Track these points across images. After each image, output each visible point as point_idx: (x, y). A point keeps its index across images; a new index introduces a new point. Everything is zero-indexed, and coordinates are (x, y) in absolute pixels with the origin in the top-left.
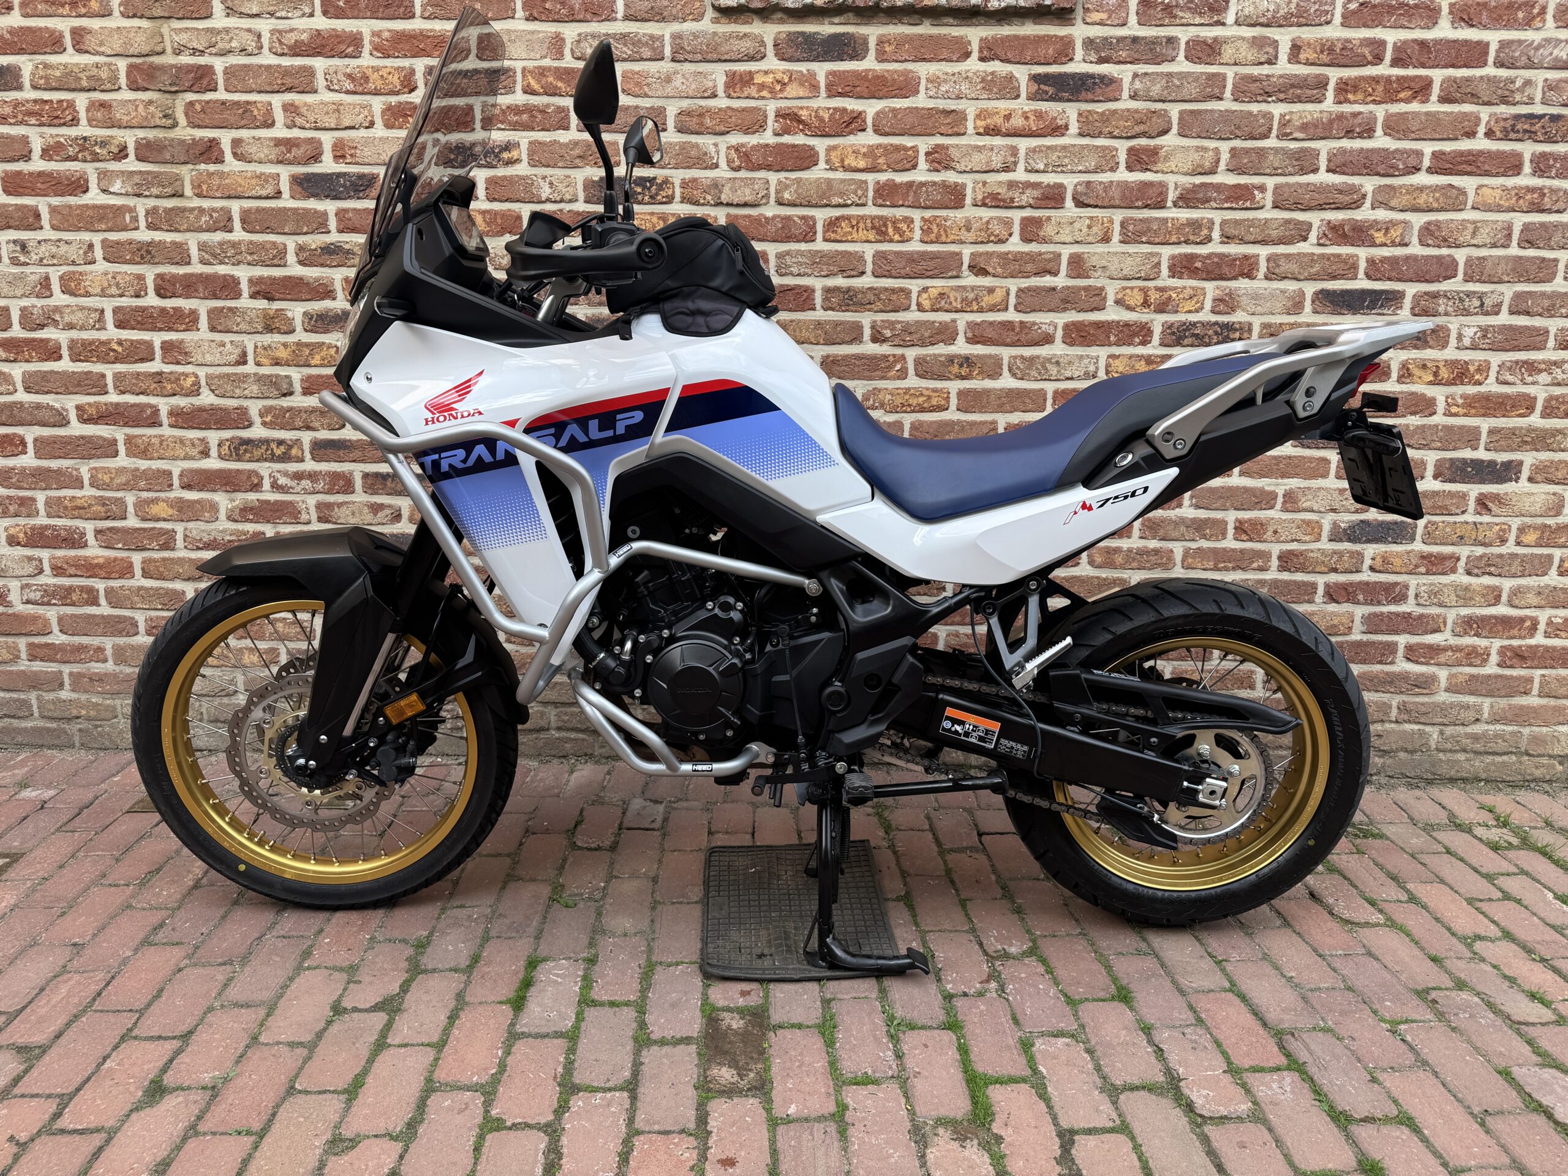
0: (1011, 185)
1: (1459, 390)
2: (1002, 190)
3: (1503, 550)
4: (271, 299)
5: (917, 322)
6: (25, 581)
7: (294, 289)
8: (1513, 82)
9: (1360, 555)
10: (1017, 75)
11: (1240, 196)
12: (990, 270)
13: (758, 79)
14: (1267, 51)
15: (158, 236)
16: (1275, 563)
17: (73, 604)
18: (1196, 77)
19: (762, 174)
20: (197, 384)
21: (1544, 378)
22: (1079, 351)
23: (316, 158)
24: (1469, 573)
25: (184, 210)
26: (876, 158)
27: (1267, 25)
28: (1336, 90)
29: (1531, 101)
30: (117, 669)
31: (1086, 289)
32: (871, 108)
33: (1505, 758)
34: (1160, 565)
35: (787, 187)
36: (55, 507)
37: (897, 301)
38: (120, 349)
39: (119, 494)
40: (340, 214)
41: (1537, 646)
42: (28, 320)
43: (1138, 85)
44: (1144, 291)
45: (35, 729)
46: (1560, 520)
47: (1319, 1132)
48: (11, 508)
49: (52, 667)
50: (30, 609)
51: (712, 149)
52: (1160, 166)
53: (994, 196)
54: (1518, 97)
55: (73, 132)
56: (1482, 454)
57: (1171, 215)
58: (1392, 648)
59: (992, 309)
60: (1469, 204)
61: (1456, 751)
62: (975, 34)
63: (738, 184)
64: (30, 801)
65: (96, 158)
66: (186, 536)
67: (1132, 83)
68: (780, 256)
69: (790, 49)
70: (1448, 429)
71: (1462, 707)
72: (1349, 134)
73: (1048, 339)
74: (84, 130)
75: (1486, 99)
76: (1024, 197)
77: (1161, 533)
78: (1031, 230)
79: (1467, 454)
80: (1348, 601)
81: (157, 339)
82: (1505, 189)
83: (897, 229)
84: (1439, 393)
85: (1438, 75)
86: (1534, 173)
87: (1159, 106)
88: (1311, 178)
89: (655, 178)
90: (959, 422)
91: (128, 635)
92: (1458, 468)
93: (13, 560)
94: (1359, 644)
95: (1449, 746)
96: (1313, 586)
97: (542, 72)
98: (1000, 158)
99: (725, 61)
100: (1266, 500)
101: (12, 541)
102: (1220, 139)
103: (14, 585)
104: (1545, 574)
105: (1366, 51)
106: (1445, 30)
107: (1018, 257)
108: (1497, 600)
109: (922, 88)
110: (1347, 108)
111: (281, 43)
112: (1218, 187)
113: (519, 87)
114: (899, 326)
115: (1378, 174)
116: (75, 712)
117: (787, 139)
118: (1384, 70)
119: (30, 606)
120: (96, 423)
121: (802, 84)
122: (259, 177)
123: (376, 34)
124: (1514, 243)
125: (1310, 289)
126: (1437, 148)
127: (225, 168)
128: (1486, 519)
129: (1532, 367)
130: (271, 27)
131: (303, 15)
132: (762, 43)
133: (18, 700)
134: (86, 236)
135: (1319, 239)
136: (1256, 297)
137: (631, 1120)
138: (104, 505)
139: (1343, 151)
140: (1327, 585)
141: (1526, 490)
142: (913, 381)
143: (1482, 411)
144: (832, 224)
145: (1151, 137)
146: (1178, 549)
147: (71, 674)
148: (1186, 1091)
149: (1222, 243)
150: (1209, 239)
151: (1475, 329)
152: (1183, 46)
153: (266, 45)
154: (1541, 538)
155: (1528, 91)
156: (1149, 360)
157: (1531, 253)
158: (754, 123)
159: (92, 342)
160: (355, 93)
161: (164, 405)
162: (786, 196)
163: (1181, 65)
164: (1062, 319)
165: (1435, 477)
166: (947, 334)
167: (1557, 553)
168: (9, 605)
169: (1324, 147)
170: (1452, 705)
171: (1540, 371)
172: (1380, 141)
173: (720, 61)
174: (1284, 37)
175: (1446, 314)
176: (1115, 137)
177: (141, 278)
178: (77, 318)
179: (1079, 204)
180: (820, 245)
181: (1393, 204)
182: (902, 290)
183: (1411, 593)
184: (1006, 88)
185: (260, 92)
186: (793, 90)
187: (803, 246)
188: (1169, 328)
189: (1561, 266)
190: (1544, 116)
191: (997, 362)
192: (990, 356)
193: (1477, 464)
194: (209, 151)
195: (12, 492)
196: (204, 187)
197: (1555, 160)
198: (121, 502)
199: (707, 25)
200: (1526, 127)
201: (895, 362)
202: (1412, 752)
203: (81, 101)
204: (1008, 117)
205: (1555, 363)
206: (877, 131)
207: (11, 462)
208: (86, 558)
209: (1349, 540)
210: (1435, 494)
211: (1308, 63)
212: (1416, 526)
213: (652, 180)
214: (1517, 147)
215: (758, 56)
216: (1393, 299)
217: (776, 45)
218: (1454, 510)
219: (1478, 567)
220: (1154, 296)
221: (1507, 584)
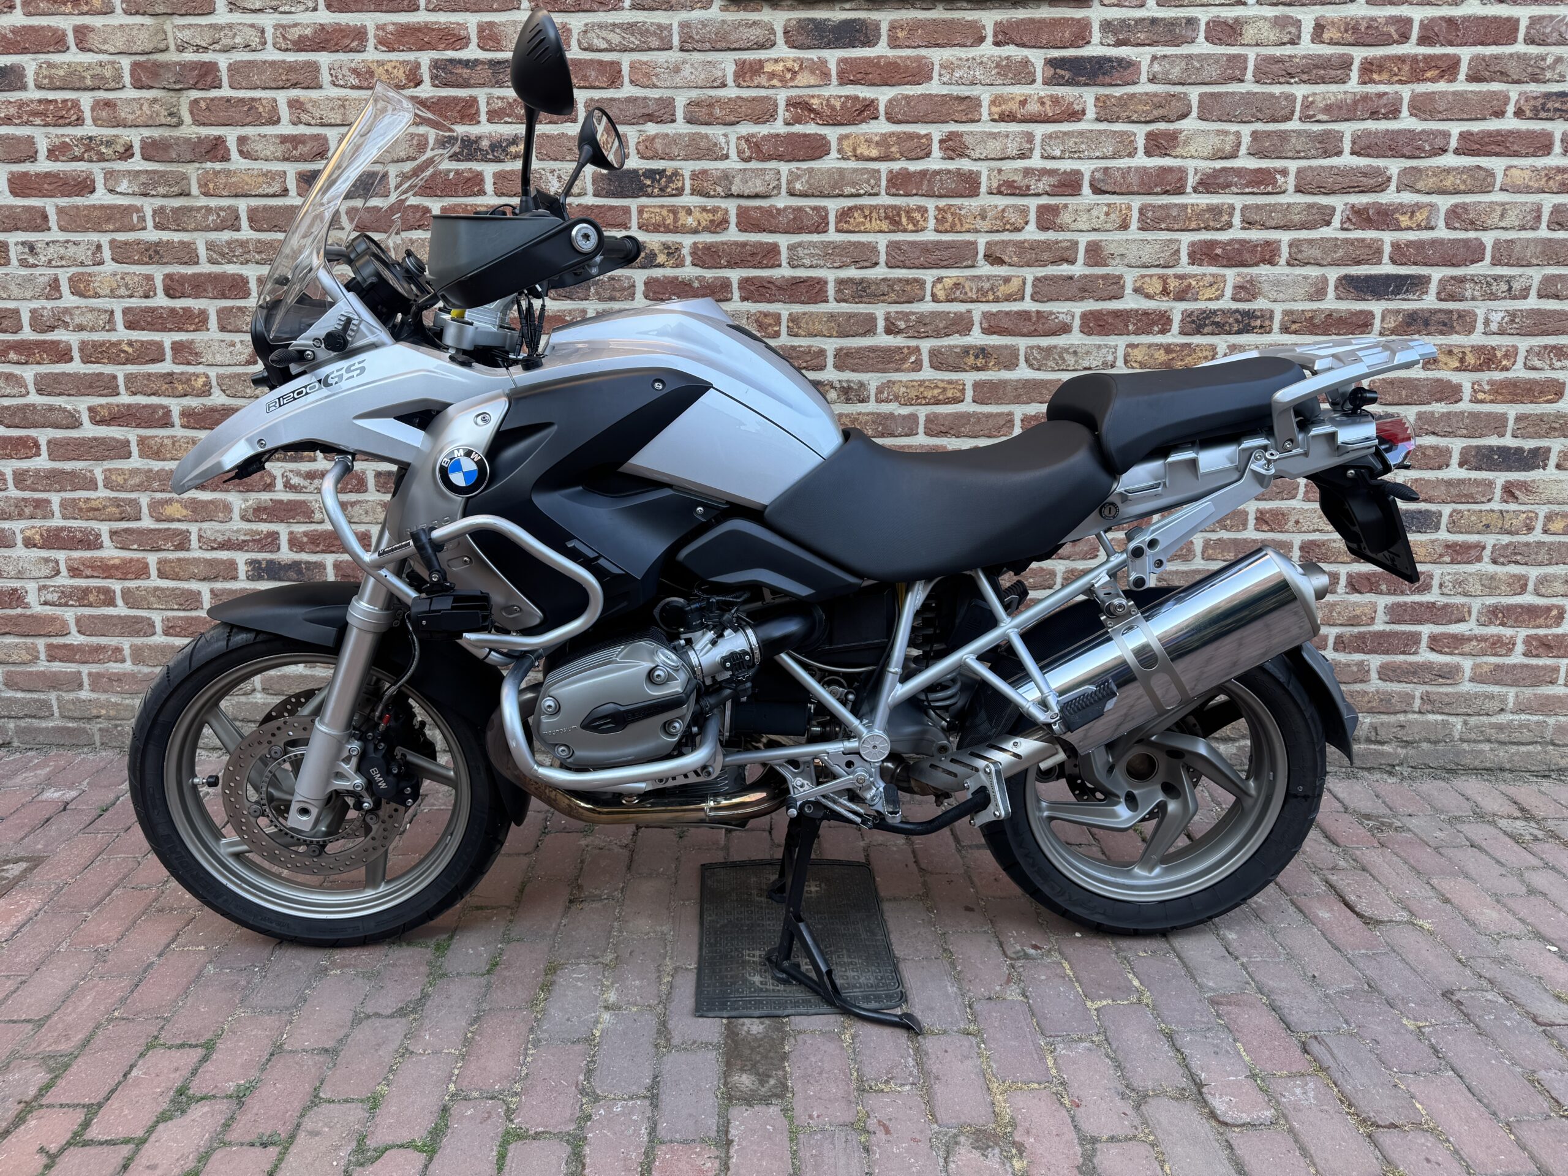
0: (1027, 172)
1: (1486, 376)
2: (1018, 178)
3: (1530, 538)
5: (932, 313)
6: (42, 582)
8: (1544, 59)
10: (1032, 59)
11: (1262, 180)
12: (1007, 259)
13: (769, 68)
14: (1289, 31)
15: (165, 236)
17: (90, 605)
18: (1216, 59)
19: (773, 164)
20: (208, 384)
22: (1097, 340)
23: (322, 155)
24: (1495, 562)
25: (191, 209)
26: (889, 146)
27: (1290, 5)
28: (1360, 70)
29: (1562, 78)
30: (136, 669)
31: (1105, 277)
32: (883, 95)
33: (1530, 748)
34: (1181, 557)
35: (798, 177)
36: (70, 509)
37: (911, 292)
38: (130, 350)
39: (133, 495)
40: (351, 212)
41: (1564, 635)
42: (40, 323)
43: (1156, 67)
44: (1164, 279)
45: (56, 729)
47: (1343, 1139)
48: (27, 510)
49: (71, 668)
50: (48, 610)
51: (722, 140)
52: (1179, 151)
53: (1010, 184)
54: (1548, 75)
55: (78, 132)
56: (1509, 441)
57: (1191, 201)
58: (1415, 638)
59: (1008, 298)
60: (1498, 186)
61: (1479, 742)
62: (989, 19)
63: (748, 174)
64: (53, 801)
65: (102, 158)
66: (200, 537)
67: (1151, 66)
68: (792, 248)
69: (799, 36)
70: (1474, 416)
71: (1487, 697)
72: (1374, 115)
73: (1065, 329)
74: (89, 129)
75: (1515, 77)
76: (1040, 185)
78: (1047, 218)
79: (1494, 441)
80: (1370, 591)
81: (167, 339)
82: (1534, 169)
83: (911, 219)
84: (1465, 380)
85: (1466, 53)
86: (1565, 153)
87: (1179, 89)
88: (1334, 161)
89: (664, 171)
90: (975, 414)
91: (146, 635)
92: (1484, 456)
93: (30, 562)
94: (1381, 635)
95: (1473, 736)
96: (1336, 577)
98: (1015, 145)
99: (735, 49)
100: (1286, 490)
101: (29, 543)
102: (1242, 122)
103: (31, 587)
105: (1392, 30)
106: (1472, 8)
107: (1035, 246)
108: (1523, 589)
109: (935, 75)
110: (1371, 89)
111: (285, 38)
112: (1239, 172)
114: (913, 317)
115: (1404, 156)
116: (95, 712)
117: (798, 129)
118: (1410, 48)
119: (48, 607)
120: (109, 425)
121: (813, 72)
122: (265, 175)
123: (379, 27)
124: (1544, 225)
125: (1333, 274)
126: (1464, 129)
127: (232, 167)
128: (1513, 507)
129: (1560, 352)
130: (274, 22)
131: (307, 9)
132: (772, 31)
133: (38, 700)
134: (94, 237)
135: (1342, 223)
136: (1277, 283)
137: (653, 1131)
138: (118, 506)
139: (1368, 133)
140: (1350, 576)
141: (1553, 477)
142: (927, 373)
143: (1510, 397)
144: (844, 215)
145: (1170, 121)
147: (90, 674)
148: (1209, 1098)
149: (1243, 228)
150: (1229, 225)
151: (1503, 314)
152: (1203, 27)
153: (270, 41)
155: (1560, 68)
156: (1168, 349)
157: (1561, 235)
158: (764, 113)
159: (102, 344)
160: (360, 88)
161: (176, 406)
162: (798, 186)
163: (1202, 47)
164: (1079, 308)
165: (1461, 465)
166: (962, 325)
168: (27, 606)
169: (1348, 129)
170: (1476, 696)
172: (1407, 122)
173: (729, 49)
174: (1308, 16)
175: (1473, 299)
176: (1133, 122)
177: (149, 278)
178: (87, 319)
179: (1097, 190)
180: (832, 236)
181: (1418, 187)
182: (916, 280)
183: (1435, 583)
184: (1022, 73)
185: (264, 88)
186: (803, 78)
187: (815, 238)
188: (1189, 316)
191: (1014, 352)
192: (1006, 347)
193: (1504, 451)
194: (215, 150)
195: (27, 494)
196: (211, 186)
198: (135, 503)
199: (714, 13)
200: (1557, 105)
201: (910, 354)
202: (1436, 743)
203: (86, 100)
204: (1023, 103)
206: (890, 119)
207: (25, 464)
208: (102, 560)
210: (1461, 482)
211: (1332, 43)
212: (1440, 514)
213: (661, 172)
214: (1547, 126)
215: (767, 44)
216: (1418, 284)
217: (786, 33)
218: (1480, 498)
219: (1502, 556)
220: (1173, 284)
221: (1533, 573)
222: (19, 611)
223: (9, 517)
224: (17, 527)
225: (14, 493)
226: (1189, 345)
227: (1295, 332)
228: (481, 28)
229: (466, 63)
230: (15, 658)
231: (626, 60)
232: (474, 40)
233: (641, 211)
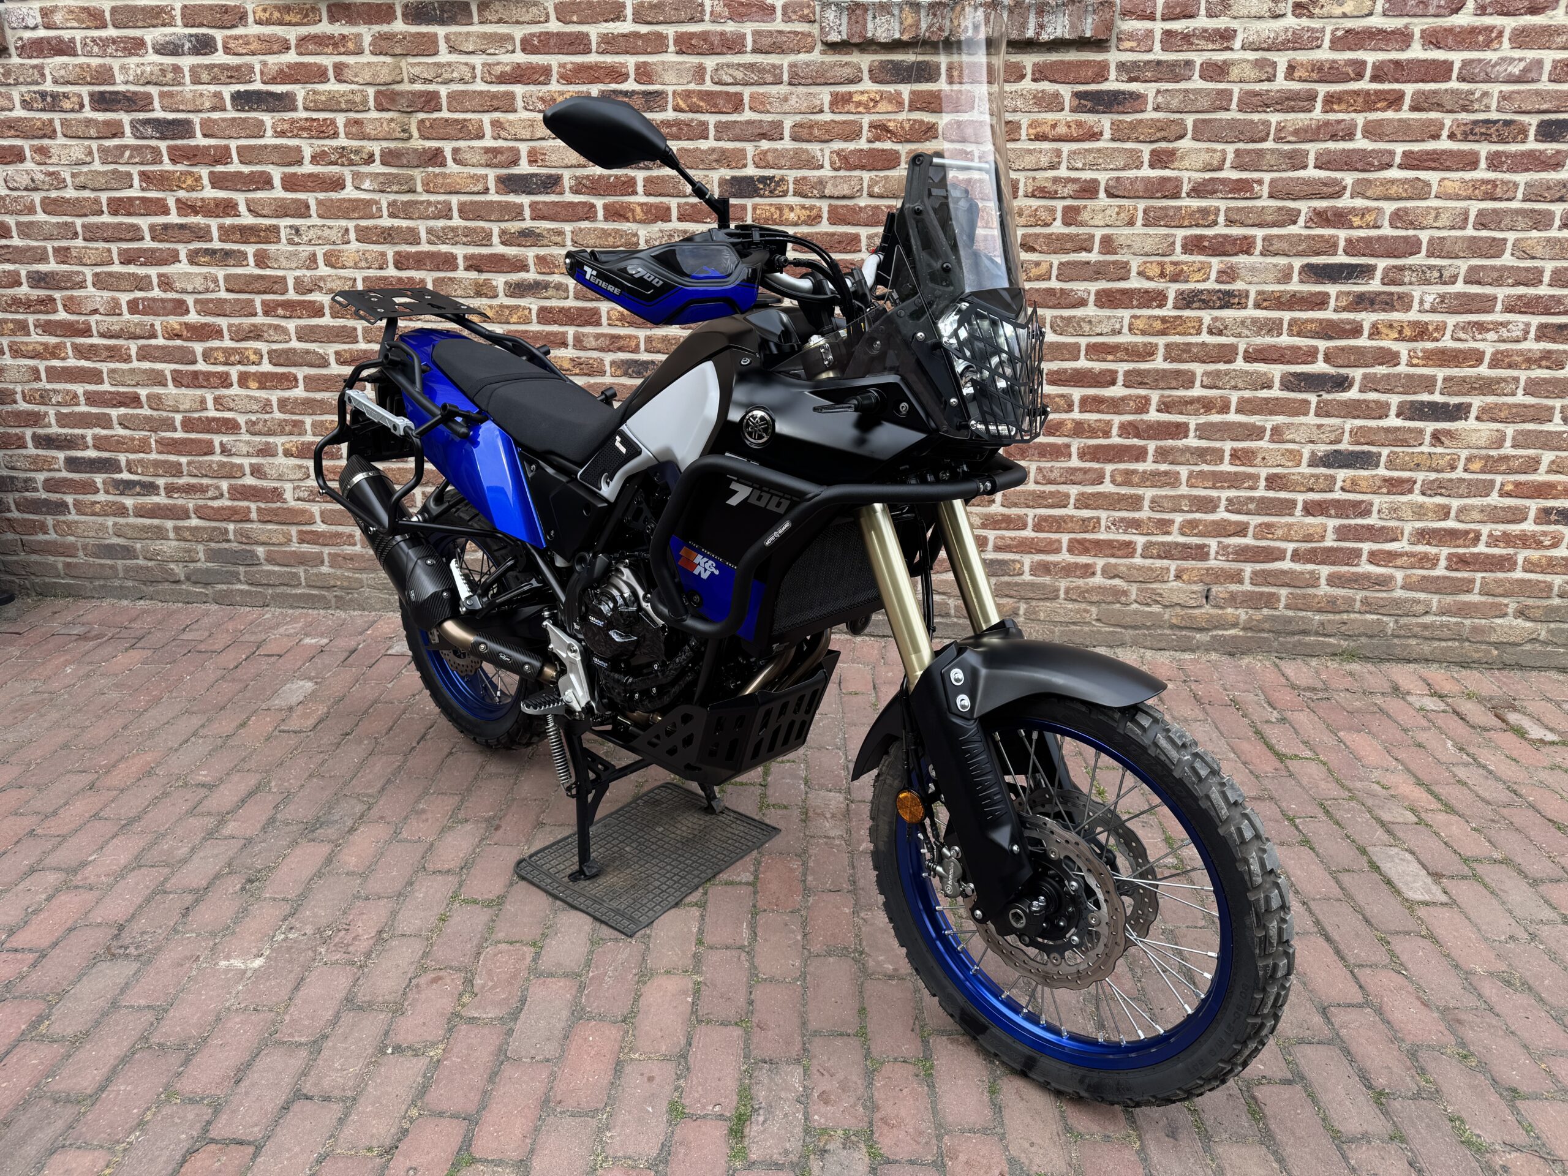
0: (1056, 180)
1: (1420, 345)
2: (1048, 185)
3: (1453, 475)
4: (480, 271)
6: (296, 483)
7: (498, 264)
8: (1473, 94)
9: (1333, 479)
10: (1062, 92)
11: (1242, 188)
12: (1038, 248)
14: (1268, 72)
15: (396, 222)
16: (1262, 483)
18: (1208, 92)
19: (857, 173)
21: (1492, 336)
22: (1107, 312)
23: (515, 162)
24: (1423, 494)
25: (416, 202)
27: (1268, 50)
28: (1323, 102)
29: (1487, 109)
31: (1114, 263)
32: (942, 120)
33: (1450, 644)
34: (1168, 484)
35: (877, 183)
40: (533, 205)
41: (1479, 554)
42: (301, 287)
43: (1160, 99)
44: (1162, 265)
45: (302, 595)
46: (1502, 452)
48: (287, 429)
49: (315, 549)
50: (300, 505)
51: (819, 154)
52: (1176, 164)
53: (1042, 189)
54: (1476, 106)
55: (334, 143)
56: (1437, 398)
57: (1185, 204)
58: (1358, 553)
59: (1038, 278)
60: (1433, 194)
61: (1409, 637)
62: (1029, 60)
63: (838, 180)
64: (311, 645)
65: (352, 163)
67: (1156, 97)
69: (880, 74)
70: (1410, 377)
71: (1415, 601)
72: (1333, 137)
73: (1083, 303)
74: (342, 141)
75: (1449, 108)
76: (1066, 190)
77: (1170, 458)
78: (1071, 216)
79: (1425, 397)
80: (1322, 515)
82: (1463, 181)
84: (1403, 349)
85: (1409, 89)
86: (1489, 168)
87: (1177, 116)
88: (1301, 174)
89: (773, 176)
92: (1416, 409)
93: (288, 468)
94: (1330, 549)
95: (1402, 633)
96: (1294, 503)
97: (688, 94)
98: (1047, 159)
99: (831, 84)
100: (1256, 433)
101: (287, 453)
102: (1227, 142)
103: (288, 487)
104: (1488, 495)
105: (1350, 70)
106: (1416, 52)
107: (1060, 238)
108: (1447, 516)
110: (1332, 116)
111: (490, 74)
112: (1224, 181)
113: (670, 107)
115: (1357, 170)
116: (332, 583)
117: (878, 145)
118: (1364, 85)
119: (300, 503)
121: (890, 102)
122: (472, 177)
123: (560, 66)
124: (1470, 226)
125: (1298, 263)
126: (1407, 149)
127: (448, 171)
128: (1439, 450)
129: (1481, 327)
130: (483, 61)
131: (507, 52)
132: (860, 70)
133: (291, 573)
134: (343, 223)
135: (1306, 222)
136: (1253, 269)
139: (1328, 151)
140: (1305, 502)
141: (1474, 427)
143: (1439, 363)
145: (1170, 141)
146: (1184, 471)
147: (329, 554)
149: (1226, 226)
150: (1215, 223)
151: (1435, 296)
152: (1198, 68)
153: (479, 76)
154: (1485, 466)
155: (1485, 101)
156: (1164, 320)
157: (1484, 233)
158: (852, 133)
162: (876, 190)
163: (1197, 83)
164: (1094, 287)
165: (1398, 416)
167: (1499, 479)
168: (285, 501)
169: (1312, 148)
170: (1406, 600)
171: (1489, 330)
172: (1360, 143)
173: (826, 84)
174: (1282, 60)
175: (1411, 284)
176: (1141, 142)
177: (383, 254)
179: (1110, 195)
181: (1369, 193)
183: (1375, 509)
184: (1053, 103)
185: (474, 112)
186: (883, 106)
188: (1182, 293)
189: (1509, 245)
190: (1498, 121)
193: (1433, 405)
194: (435, 158)
195: (287, 417)
196: (431, 185)
197: (1507, 157)
199: (816, 56)
200: (1483, 130)
202: (1371, 637)
203: (341, 119)
204: (1054, 126)
205: (1501, 324)
206: (946, 139)
207: (286, 394)
209: (1324, 466)
210: (1397, 429)
211: (1301, 80)
212: (1380, 455)
213: (772, 178)
214: (1475, 146)
215: (856, 80)
216: (1366, 271)
217: (870, 71)
218: (1412, 442)
219: (1431, 489)
220: (1169, 269)
221: (1455, 503)
222: (279, 504)
223: (273, 434)
224: (279, 441)
225: (278, 415)
226: (1180, 317)
227: (1266, 308)
228: (638, 67)
229: (625, 93)
230: (274, 540)
231: (747, 92)
232: (632, 76)
233: (754, 209)
